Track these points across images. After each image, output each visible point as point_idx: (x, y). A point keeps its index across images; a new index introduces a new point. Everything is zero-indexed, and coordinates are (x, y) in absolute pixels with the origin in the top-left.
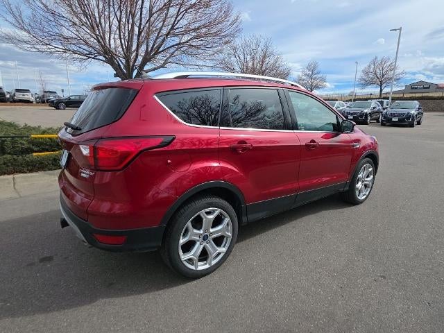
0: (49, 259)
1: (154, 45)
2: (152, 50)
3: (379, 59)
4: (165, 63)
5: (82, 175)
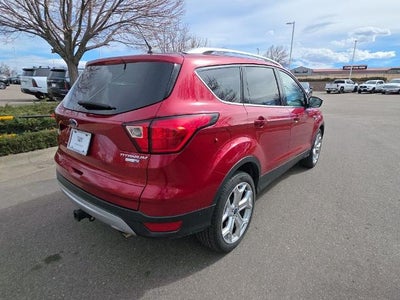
0: (56, 258)
1: (97, 20)
2: (95, 25)
3: (275, 47)
4: (107, 41)
5: (127, 160)
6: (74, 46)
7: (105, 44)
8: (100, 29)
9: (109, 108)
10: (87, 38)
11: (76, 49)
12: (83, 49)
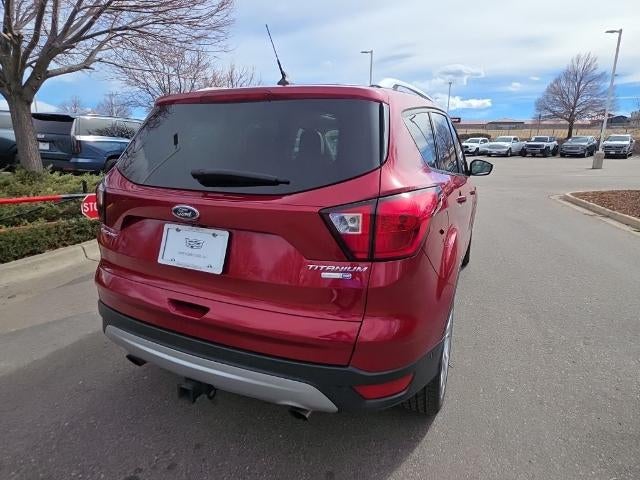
4: (89, 61)
5: (325, 275)
6: (24, 66)
7: (85, 66)
8: (79, 38)
9: (276, 183)
10: (50, 53)
11: (28, 73)
12: (41, 73)
